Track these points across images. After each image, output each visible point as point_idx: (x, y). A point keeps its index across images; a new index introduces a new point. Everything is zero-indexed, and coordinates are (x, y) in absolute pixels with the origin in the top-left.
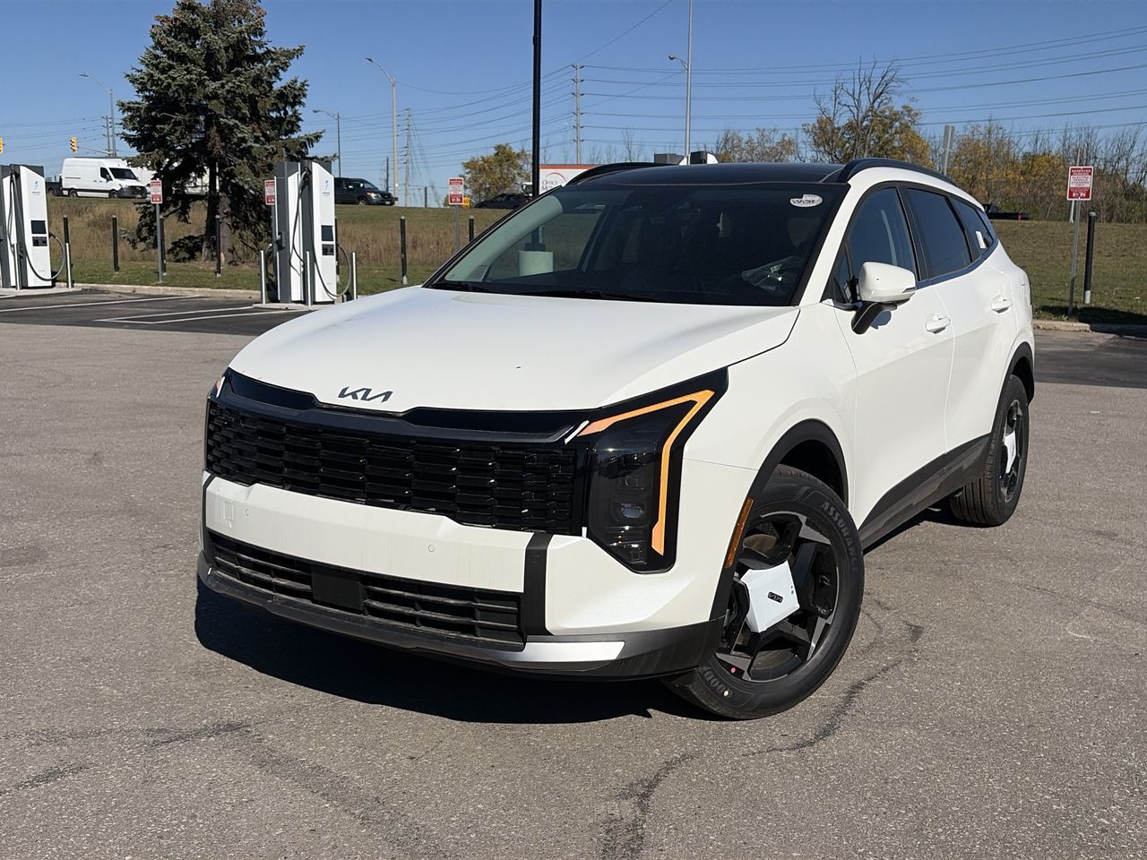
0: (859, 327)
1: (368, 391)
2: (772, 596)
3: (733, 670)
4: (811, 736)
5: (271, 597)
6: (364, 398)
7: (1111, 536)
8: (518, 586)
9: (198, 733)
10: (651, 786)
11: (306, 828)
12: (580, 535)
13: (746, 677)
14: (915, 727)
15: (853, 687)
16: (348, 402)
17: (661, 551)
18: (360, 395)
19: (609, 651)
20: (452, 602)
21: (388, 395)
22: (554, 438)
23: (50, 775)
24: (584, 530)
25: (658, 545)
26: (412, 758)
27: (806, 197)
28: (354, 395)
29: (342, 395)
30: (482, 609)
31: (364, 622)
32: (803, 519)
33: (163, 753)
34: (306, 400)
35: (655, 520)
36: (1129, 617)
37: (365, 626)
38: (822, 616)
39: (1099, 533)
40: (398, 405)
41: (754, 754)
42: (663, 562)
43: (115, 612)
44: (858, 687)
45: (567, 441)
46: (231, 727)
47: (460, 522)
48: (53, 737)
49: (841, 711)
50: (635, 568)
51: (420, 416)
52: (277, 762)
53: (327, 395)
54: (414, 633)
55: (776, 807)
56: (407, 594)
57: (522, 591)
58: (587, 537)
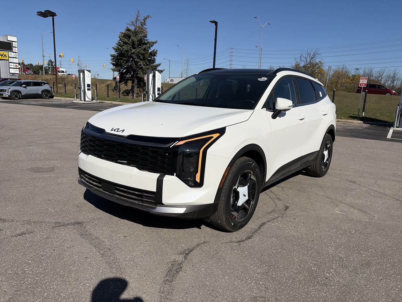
0: (274, 117)
1: (119, 129)
5: (92, 187)
6: (117, 131)
7: (354, 182)
8: (154, 189)
9: (68, 224)
11: (85, 256)
12: (174, 175)
13: (236, 219)
14: (277, 238)
15: (262, 224)
16: (113, 132)
17: (199, 182)
18: (116, 130)
20: (137, 193)
21: (123, 130)
22: (167, 146)
23: (23, 234)
24: (175, 174)
26: (125, 236)
27: (263, 78)
28: (115, 130)
29: (112, 130)
30: (145, 196)
31: (114, 197)
32: (252, 173)
33: (56, 230)
34: (102, 131)
35: (197, 172)
36: (354, 208)
37: (114, 198)
38: (252, 201)
39: (351, 181)
40: (126, 134)
41: (225, 243)
42: (200, 185)
43: (64, 187)
44: (264, 224)
45: (171, 147)
46: (79, 223)
47: (140, 169)
48: (29, 223)
49: (256, 231)
50: (191, 186)
51: (131, 137)
52: (86, 235)
53: (108, 130)
54: (127, 201)
55: (226, 261)
56: (125, 190)
57: (156, 191)
58: (176, 176)
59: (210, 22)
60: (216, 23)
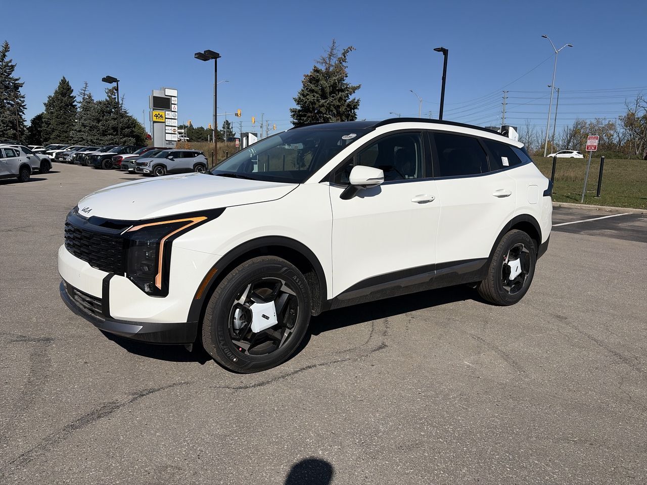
2: (264, 316)
3: (240, 349)
4: (252, 385)
8: (100, 295)
9: (33, 340)
13: (247, 353)
17: (160, 288)
20: (88, 299)
22: (119, 232)
24: (125, 274)
25: (158, 284)
28: (84, 210)
32: (283, 282)
35: (157, 273)
38: (289, 328)
41: (216, 387)
44: (311, 367)
45: (122, 234)
46: (47, 340)
47: (91, 265)
49: (284, 376)
50: (149, 294)
51: (94, 220)
56: (80, 294)
57: (101, 298)
58: (127, 277)
59: (434, 50)
60: (445, 52)
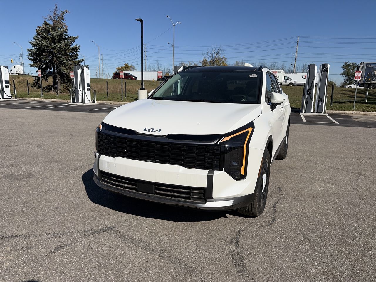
0: (272, 110)
1: (153, 129)
4: (270, 222)
5: (123, 190)
6: (152, 131)
7: (311, 161)
9: (100, 231)
10: (237, 240)
11: (145, 261)
12: (222, 170)
15: (274, 206)
16: (147, 132)
17: (243, 174)
18: (151, 130)
19: (229, 203)
20: (184, 190)
21: (160, 130)
22: (214, 143)
23: (59, 249)
24: (223, 169)
25: (243, 173)
26: (166, 235)
27: (253, 75)
28: (149, 130)
29: (145, 130)
30: (193, 192)
31: (154, 197)
33: (92, 238)
34: (133, 132)
35: (242, 165)
37: (155, 198)
39: (307, 161)
40: (164, 133)
41: (259, 228)
42: (242, 177)
45: (218, 143)
46: (110, 228)
47: (186, 167)
49: (274, 214)
50: (236, 179)
52: (127, 239)
53: (138, 131)
54: (171, 200)
56: (169, 189)
57: (206, 187)
58: (224, 171)
59: (136, 19)
60: (142, 21)
